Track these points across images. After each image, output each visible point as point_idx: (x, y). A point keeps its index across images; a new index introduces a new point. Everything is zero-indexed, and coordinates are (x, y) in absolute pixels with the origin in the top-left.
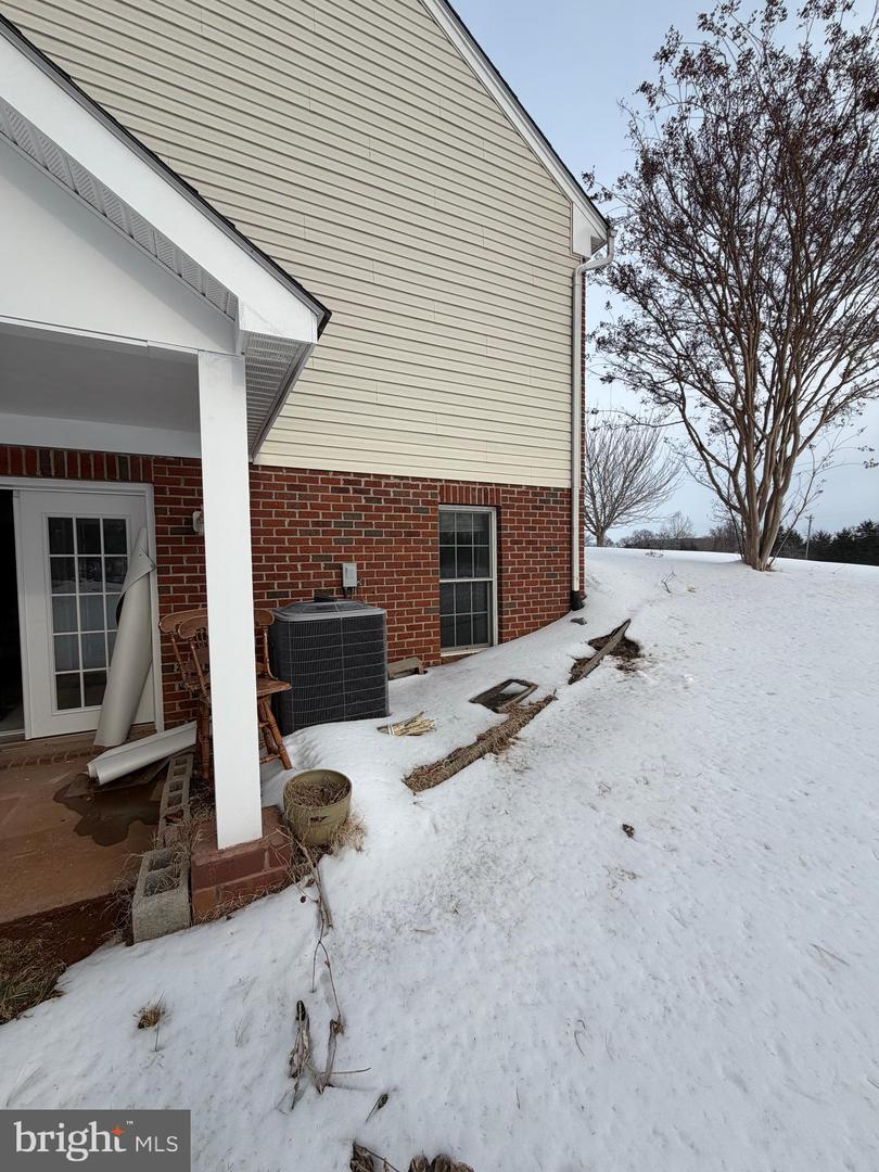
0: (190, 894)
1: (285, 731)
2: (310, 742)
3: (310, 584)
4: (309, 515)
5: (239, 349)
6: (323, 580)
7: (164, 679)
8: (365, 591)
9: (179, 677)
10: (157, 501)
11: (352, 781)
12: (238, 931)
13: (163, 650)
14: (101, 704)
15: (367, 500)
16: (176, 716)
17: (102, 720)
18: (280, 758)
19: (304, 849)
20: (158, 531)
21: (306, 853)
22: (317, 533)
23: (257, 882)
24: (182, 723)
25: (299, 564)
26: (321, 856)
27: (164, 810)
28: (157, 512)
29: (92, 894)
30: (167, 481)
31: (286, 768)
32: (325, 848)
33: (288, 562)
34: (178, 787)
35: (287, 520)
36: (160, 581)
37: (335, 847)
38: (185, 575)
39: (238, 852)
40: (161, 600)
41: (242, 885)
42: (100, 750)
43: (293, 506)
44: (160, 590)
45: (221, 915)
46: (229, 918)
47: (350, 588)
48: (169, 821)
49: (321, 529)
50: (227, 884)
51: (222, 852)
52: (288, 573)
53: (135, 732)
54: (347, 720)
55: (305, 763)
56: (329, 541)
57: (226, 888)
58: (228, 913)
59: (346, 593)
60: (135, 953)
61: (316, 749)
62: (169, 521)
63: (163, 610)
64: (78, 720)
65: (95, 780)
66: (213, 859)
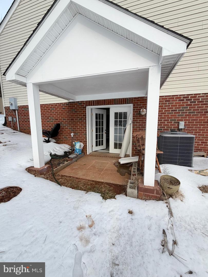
0: (138, 192)
1: (160, 164)
2: (167, 168)
3: (169, 127)
4: (170, 108)
5: (160, 63)
6: (173, 126)
7: (132, 146)
8: (187, 130)
9: (136, 146)
10: (134, 107)
11: (180, 181)
12: (148, 205)
13: (133, 140)
14: (121, 149)
15: (191, 102)
16: (134, 154)
17: (121, 152)
18: (159, 170)
19: (165, 194)
20: (133, 114)
21: (166, 195)
22: (172, 113)
23: (152, 196)
24: (135, 156)
25: (166, 122)
26: (169, 198)
27: (132, 173)
28: (133, 110)
29: (120, 184)
30: (136, 103)
31: (160, 172)
32: (171, 196)
33: (163, 121)
34: (135, 169)
35: (164, 110)
36: (133, 125)
37: (174, 197)
38: (138, 124)
39: (148, 187)
40: (133, 129)
41: (149, 195)
42: (120, 158)
43: (166, 106)
44: (133, 127)
45: (144, 199)
46: (146, 201)
47: (181, 129)
48: (133, 175)
49: (174, 112)
50: (146, 193)
51: (145, 186)
52: (163, 124)
53: (126, 156)
54: (178, 165)
55: (165, 173)
56: (176, 115)
57: (145, 194)
58: (146, 200)
59: (180, 130)
60: (127, 198)
61: (169, 170)
62: (136, 112)
63: (133, 131)
64: (117, 151)
65: (120, 163)
66: (143, 187)
